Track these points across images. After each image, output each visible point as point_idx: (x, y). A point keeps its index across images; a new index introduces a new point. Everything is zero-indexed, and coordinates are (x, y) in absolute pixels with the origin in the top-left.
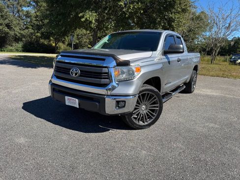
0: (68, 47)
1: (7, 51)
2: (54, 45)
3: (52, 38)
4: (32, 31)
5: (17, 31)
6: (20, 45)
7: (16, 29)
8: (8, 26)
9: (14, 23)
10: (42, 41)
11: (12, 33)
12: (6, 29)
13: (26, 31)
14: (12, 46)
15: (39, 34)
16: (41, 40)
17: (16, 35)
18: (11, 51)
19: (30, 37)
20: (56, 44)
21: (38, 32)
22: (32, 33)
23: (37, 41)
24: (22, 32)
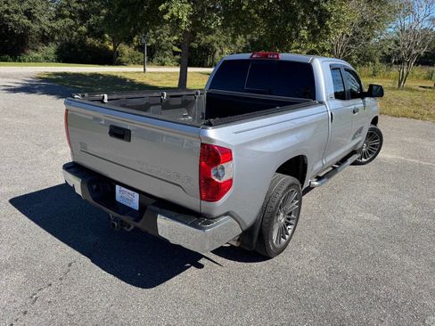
0: (137, 52)
1: (30, 61)
2: (111, 47)
3: (107, 36)
4: (72, 22)
5: (45, 22)
6: (51, 49)
7: (42, 19)
8: (29, 14)
9: (39, 7)
10: (90, 40)
11: (36, 27)
12: (26, 21)
13: (61, 22)
14: (37, 50)
15: (84, 29)
16: (88, 40)
17: (44, 31)
18: (36, 60)
19: (68, 33)
20: (115, 47)
21: (81, 25)
22: (70, 27)
23: (82, 42)
24: (53, 25)
